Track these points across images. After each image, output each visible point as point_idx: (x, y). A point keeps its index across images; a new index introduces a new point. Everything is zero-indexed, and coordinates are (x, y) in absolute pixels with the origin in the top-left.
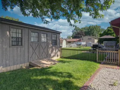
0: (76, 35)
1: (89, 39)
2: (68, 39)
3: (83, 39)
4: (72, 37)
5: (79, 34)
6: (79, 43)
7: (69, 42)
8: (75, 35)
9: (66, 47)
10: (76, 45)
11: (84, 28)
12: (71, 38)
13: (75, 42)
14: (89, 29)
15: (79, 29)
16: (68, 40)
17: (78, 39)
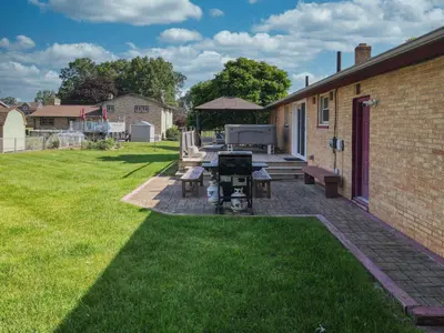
0: (80, 89)
1: (136, 107)
2: (40, 106)
3: (111, 108)
4: (59, 95)
5: (90, 85)
6: (96, 126)
7: (47, 122)
8: (71, 88)
9: (28, 148)
10: (81, 135)
11: (114, 66)
12: (57, 102)
13: (74, 119)
14: (133, 70)
15: (92, 65)
16: (42, 111)
17: (89, 109)
